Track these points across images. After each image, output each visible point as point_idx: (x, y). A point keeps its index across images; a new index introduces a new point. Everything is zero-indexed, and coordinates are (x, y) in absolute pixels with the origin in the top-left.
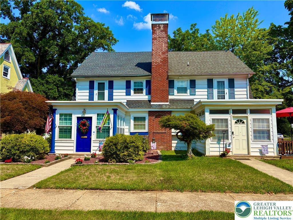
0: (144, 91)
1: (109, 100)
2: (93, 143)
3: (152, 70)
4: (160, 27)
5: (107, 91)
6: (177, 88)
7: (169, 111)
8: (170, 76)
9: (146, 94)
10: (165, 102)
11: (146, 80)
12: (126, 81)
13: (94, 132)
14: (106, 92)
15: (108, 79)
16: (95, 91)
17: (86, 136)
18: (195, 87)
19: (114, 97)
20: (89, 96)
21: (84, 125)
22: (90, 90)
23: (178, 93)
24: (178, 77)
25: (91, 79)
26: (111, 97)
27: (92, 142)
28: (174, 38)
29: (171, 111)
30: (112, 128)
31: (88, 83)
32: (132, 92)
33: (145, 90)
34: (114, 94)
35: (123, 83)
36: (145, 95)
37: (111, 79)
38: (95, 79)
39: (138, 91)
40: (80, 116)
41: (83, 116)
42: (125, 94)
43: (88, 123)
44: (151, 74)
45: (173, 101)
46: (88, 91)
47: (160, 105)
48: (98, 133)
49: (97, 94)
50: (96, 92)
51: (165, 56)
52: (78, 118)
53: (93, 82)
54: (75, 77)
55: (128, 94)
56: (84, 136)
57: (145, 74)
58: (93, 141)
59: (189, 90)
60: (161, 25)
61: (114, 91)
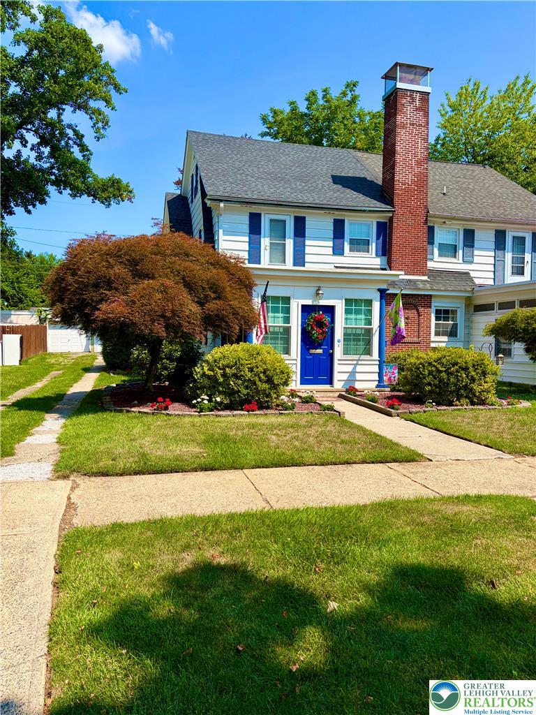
0: (373, 246)
1: (294, 265)
2: (339, 364)
3: (396, 199)
4: (413, 100)
5: (292, 241)
6: (439, 244)
7: (427, 295)
8: (432, 217)
9: (377, 255)
10: (420, 275)
11: (377, 222)
12: (334, 219)
13: (339, 341)
14: (289, 244)
15: (294, 212)
16: (262, 240)
17: (321, 348)
18: (473, 246)
19: (308, 258)
20: (249, 251)
21: (320, 324)
22: (251, 235)
23: (440, 255)
24: (444, 220)
25: (255, 209)
26: (299, 259)
27: (336, 362)
28: (306, 111)
29: (431, 296)
30: (378, 333)
31: (246, 219)
32: (347, 246)
33: (374, 244)
34: (308, 250)
35: (327, 224)
36: (374, 255)
37: (301, 213)
38: (264, 210)
39: (360, 245)
40: (309, 302)
41: (315, 304)
42: (330, 251)
43: (327, 319)
44: (393, 207)
45: (435, 274)
46: (247, 239)
47: (410, 280)
48: (346, 343)
49: (268, 248)
50: (265, 242)
51: (421, 169)
52: (303, 306)
53: (259, 215)
54: (221, 201)
55: (338, 251)
56: (316, 349)
57: (372, 205)
58: (339, 360)
59: (461, 251)
60: (415, 94)
61: (307, 242)
